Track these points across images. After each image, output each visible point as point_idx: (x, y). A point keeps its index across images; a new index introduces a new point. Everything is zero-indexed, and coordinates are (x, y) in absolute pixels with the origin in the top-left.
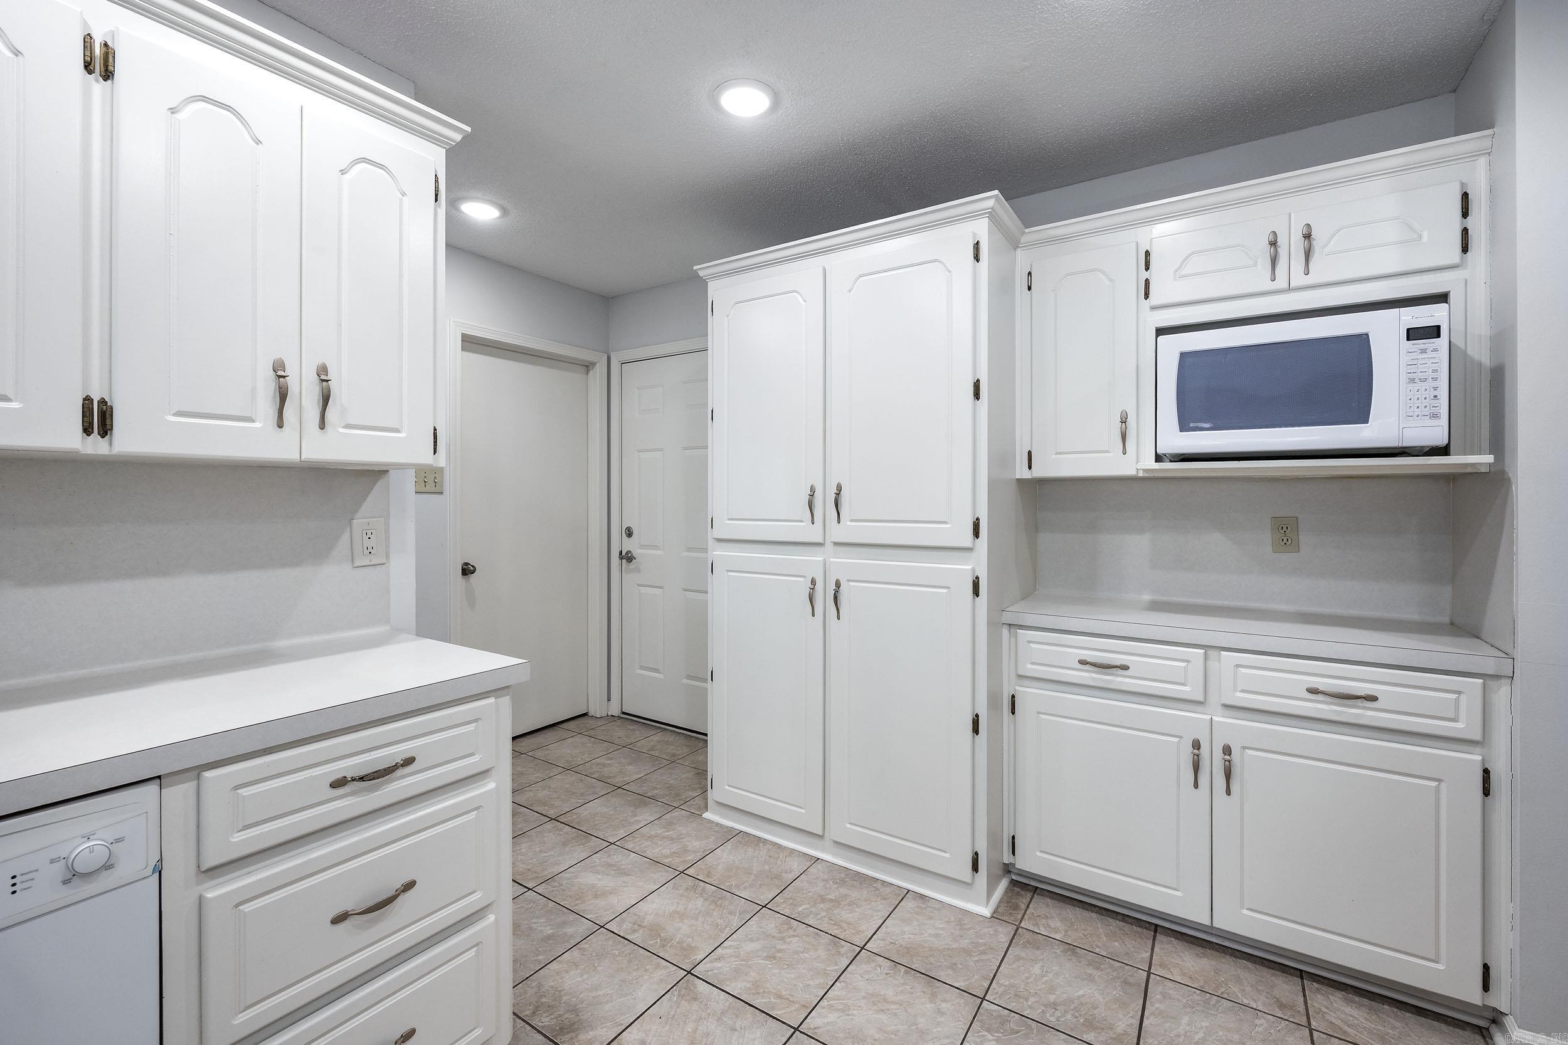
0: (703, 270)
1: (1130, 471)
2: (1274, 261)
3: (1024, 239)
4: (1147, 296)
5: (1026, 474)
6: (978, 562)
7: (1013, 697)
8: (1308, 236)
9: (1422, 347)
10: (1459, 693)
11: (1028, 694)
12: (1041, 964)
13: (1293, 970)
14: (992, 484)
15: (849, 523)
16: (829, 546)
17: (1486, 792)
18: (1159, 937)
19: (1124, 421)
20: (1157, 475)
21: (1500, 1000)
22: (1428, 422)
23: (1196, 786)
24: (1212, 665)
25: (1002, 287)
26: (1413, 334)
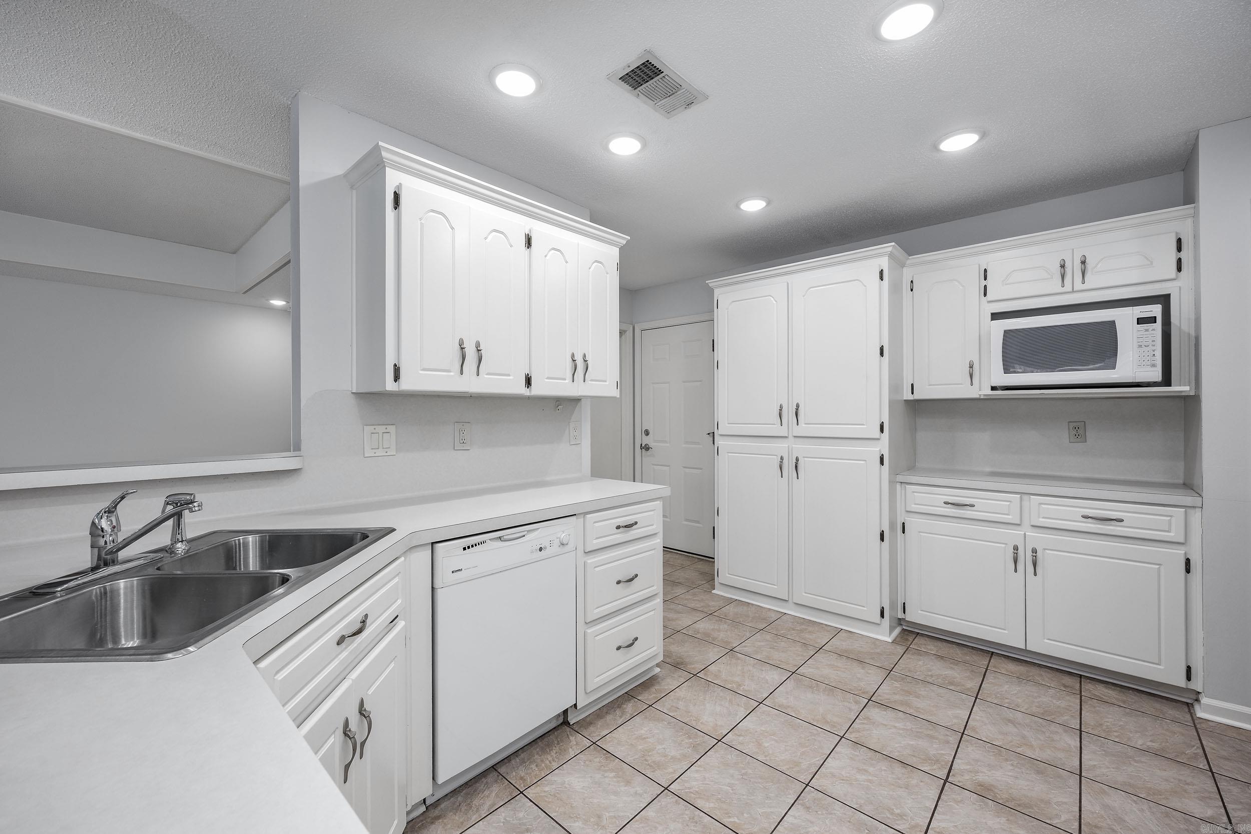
0: (711, 283)
1: (975, 395)
2: (1063, 277)
3: (908, 262)
4: (985, 295)
5: (911, 397)
6: (883, 446)
7: (903, 523)
8: (1083, 262)
9: (1146, 328)
10: (1171, 516)
11: (913, 523)
12: (923, 661)
13: (1076, 675)
14: (891, 403)
15: (804, 425)
16: (791, 438)
17: (1188, 570)
18: (994, 656)
19: (971, 367)
20: (992, 397)
21: (1197, 684)
22: (1149, 368)
23: (1016, 571)
24: (1026, 504)
25: (895, 289)
26: (1140, 321)
